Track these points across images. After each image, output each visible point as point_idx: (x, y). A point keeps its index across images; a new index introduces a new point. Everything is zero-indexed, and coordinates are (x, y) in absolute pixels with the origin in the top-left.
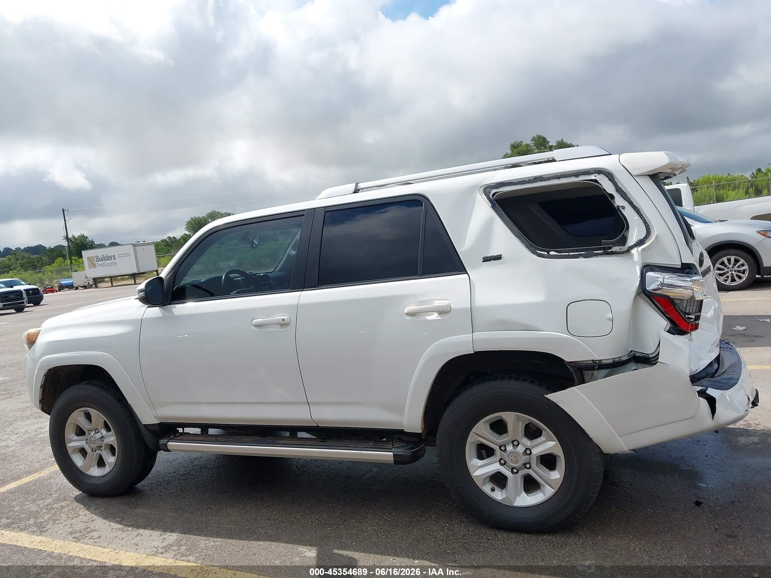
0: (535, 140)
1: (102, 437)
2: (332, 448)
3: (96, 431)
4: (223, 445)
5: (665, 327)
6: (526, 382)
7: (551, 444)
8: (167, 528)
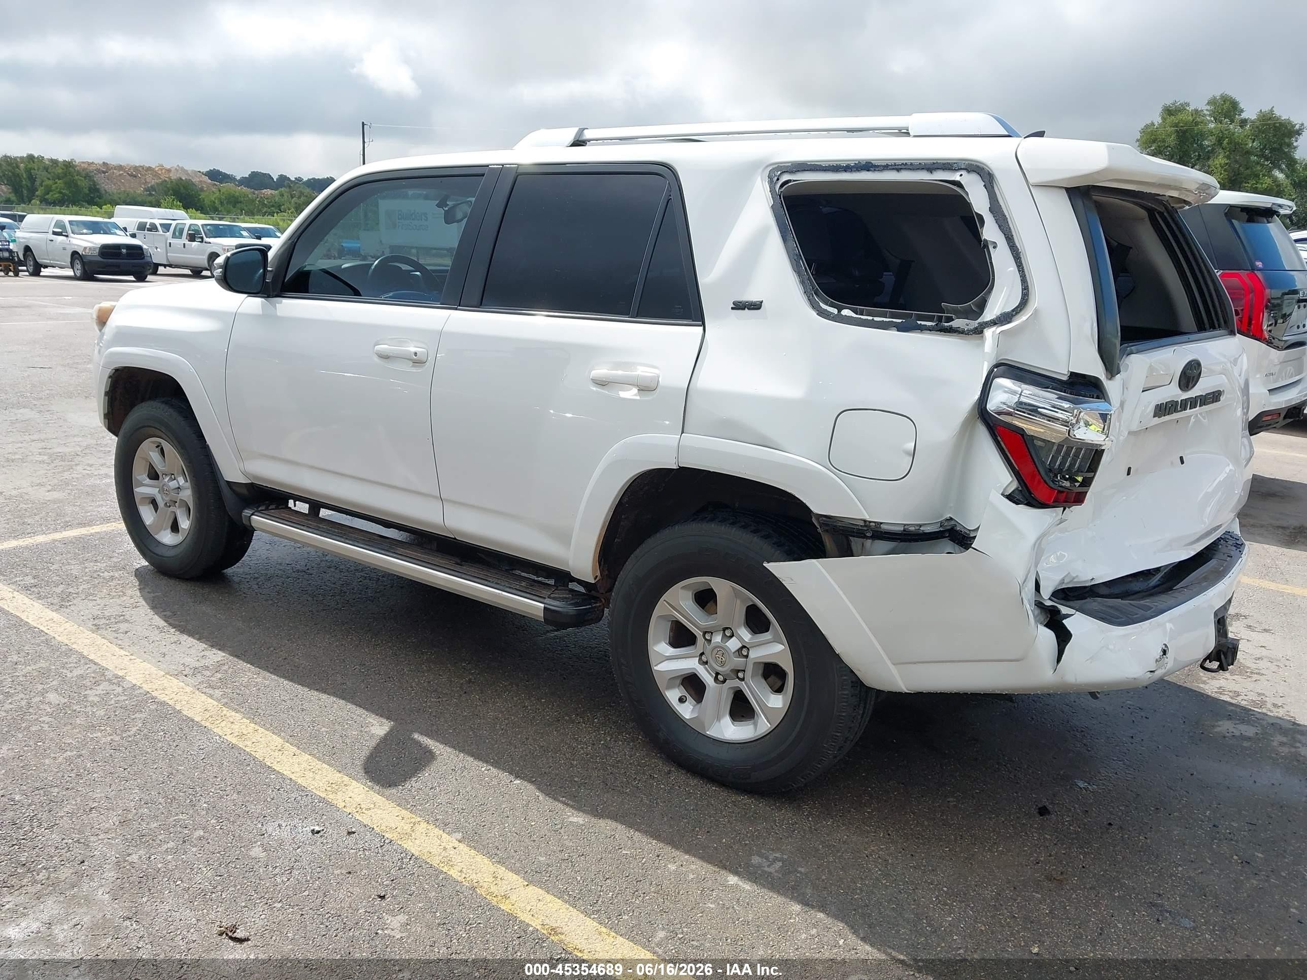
0: (1215, 103)
1: (179, 488)
2: (463, 576)
3: (171, 477)
4: (321, 536)
5: (1005, 486)
6: (755, 535)
7: (779, 648)
8: (217, 643)
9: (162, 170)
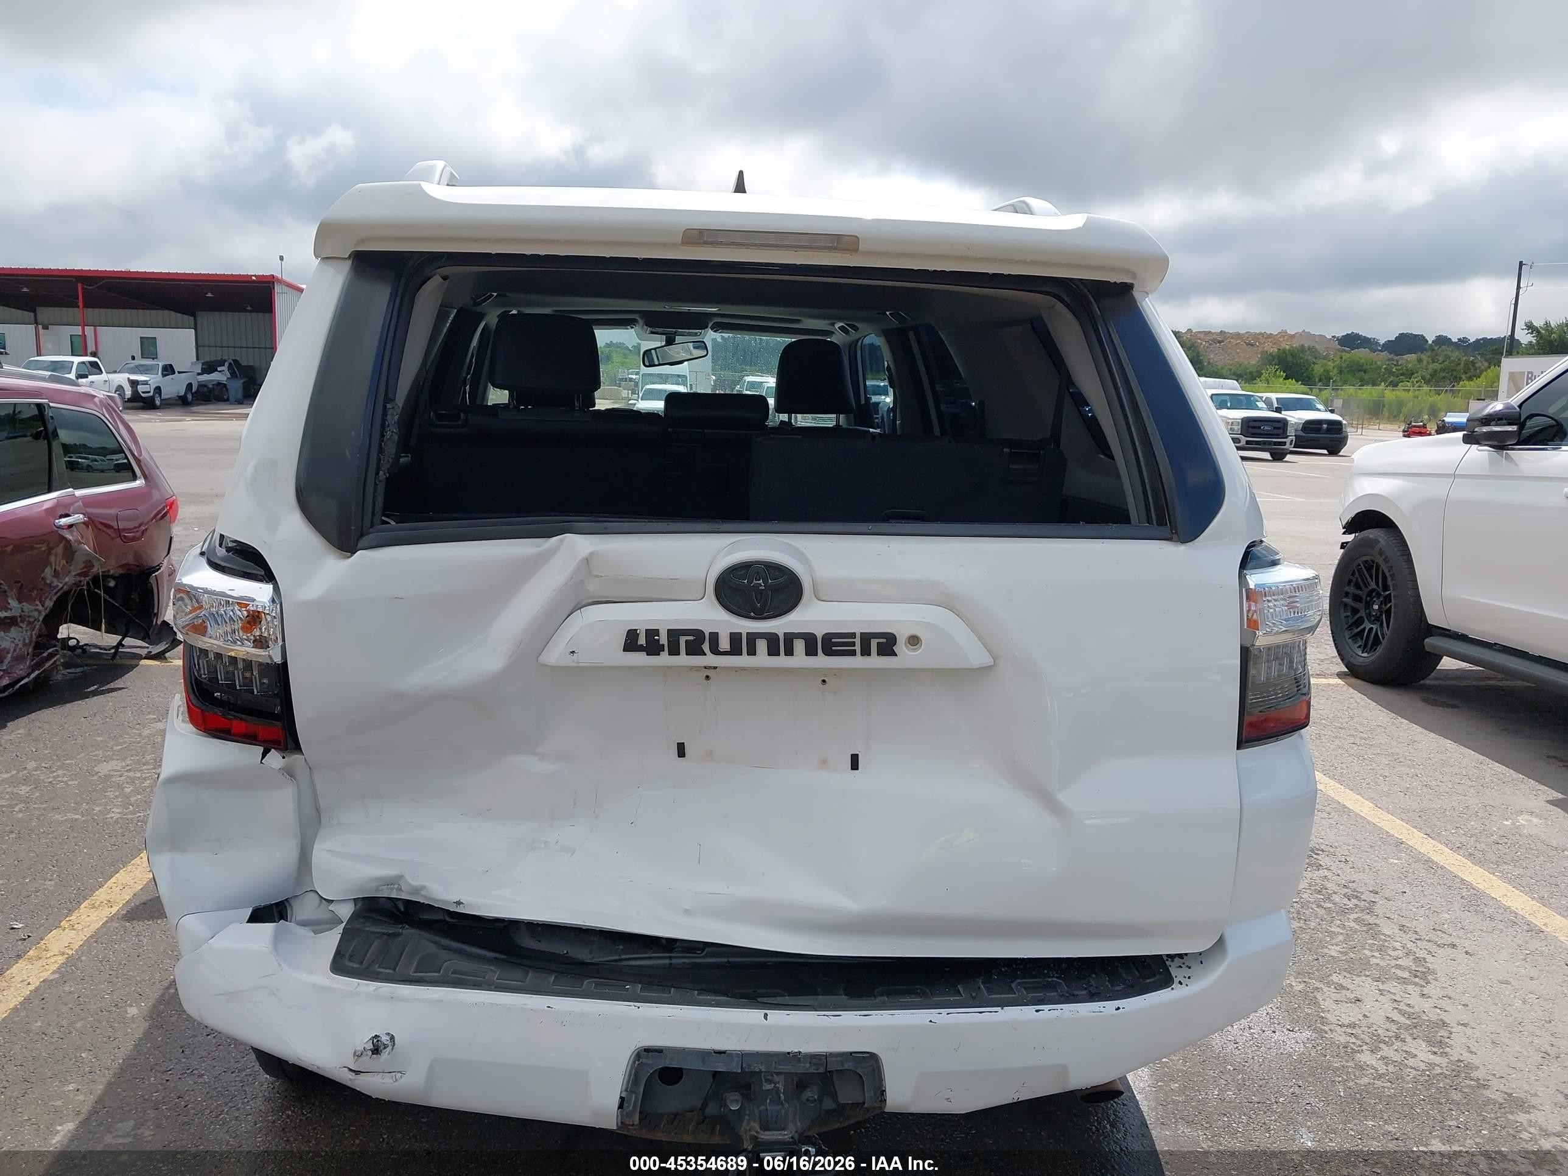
9: (1284, 336)
